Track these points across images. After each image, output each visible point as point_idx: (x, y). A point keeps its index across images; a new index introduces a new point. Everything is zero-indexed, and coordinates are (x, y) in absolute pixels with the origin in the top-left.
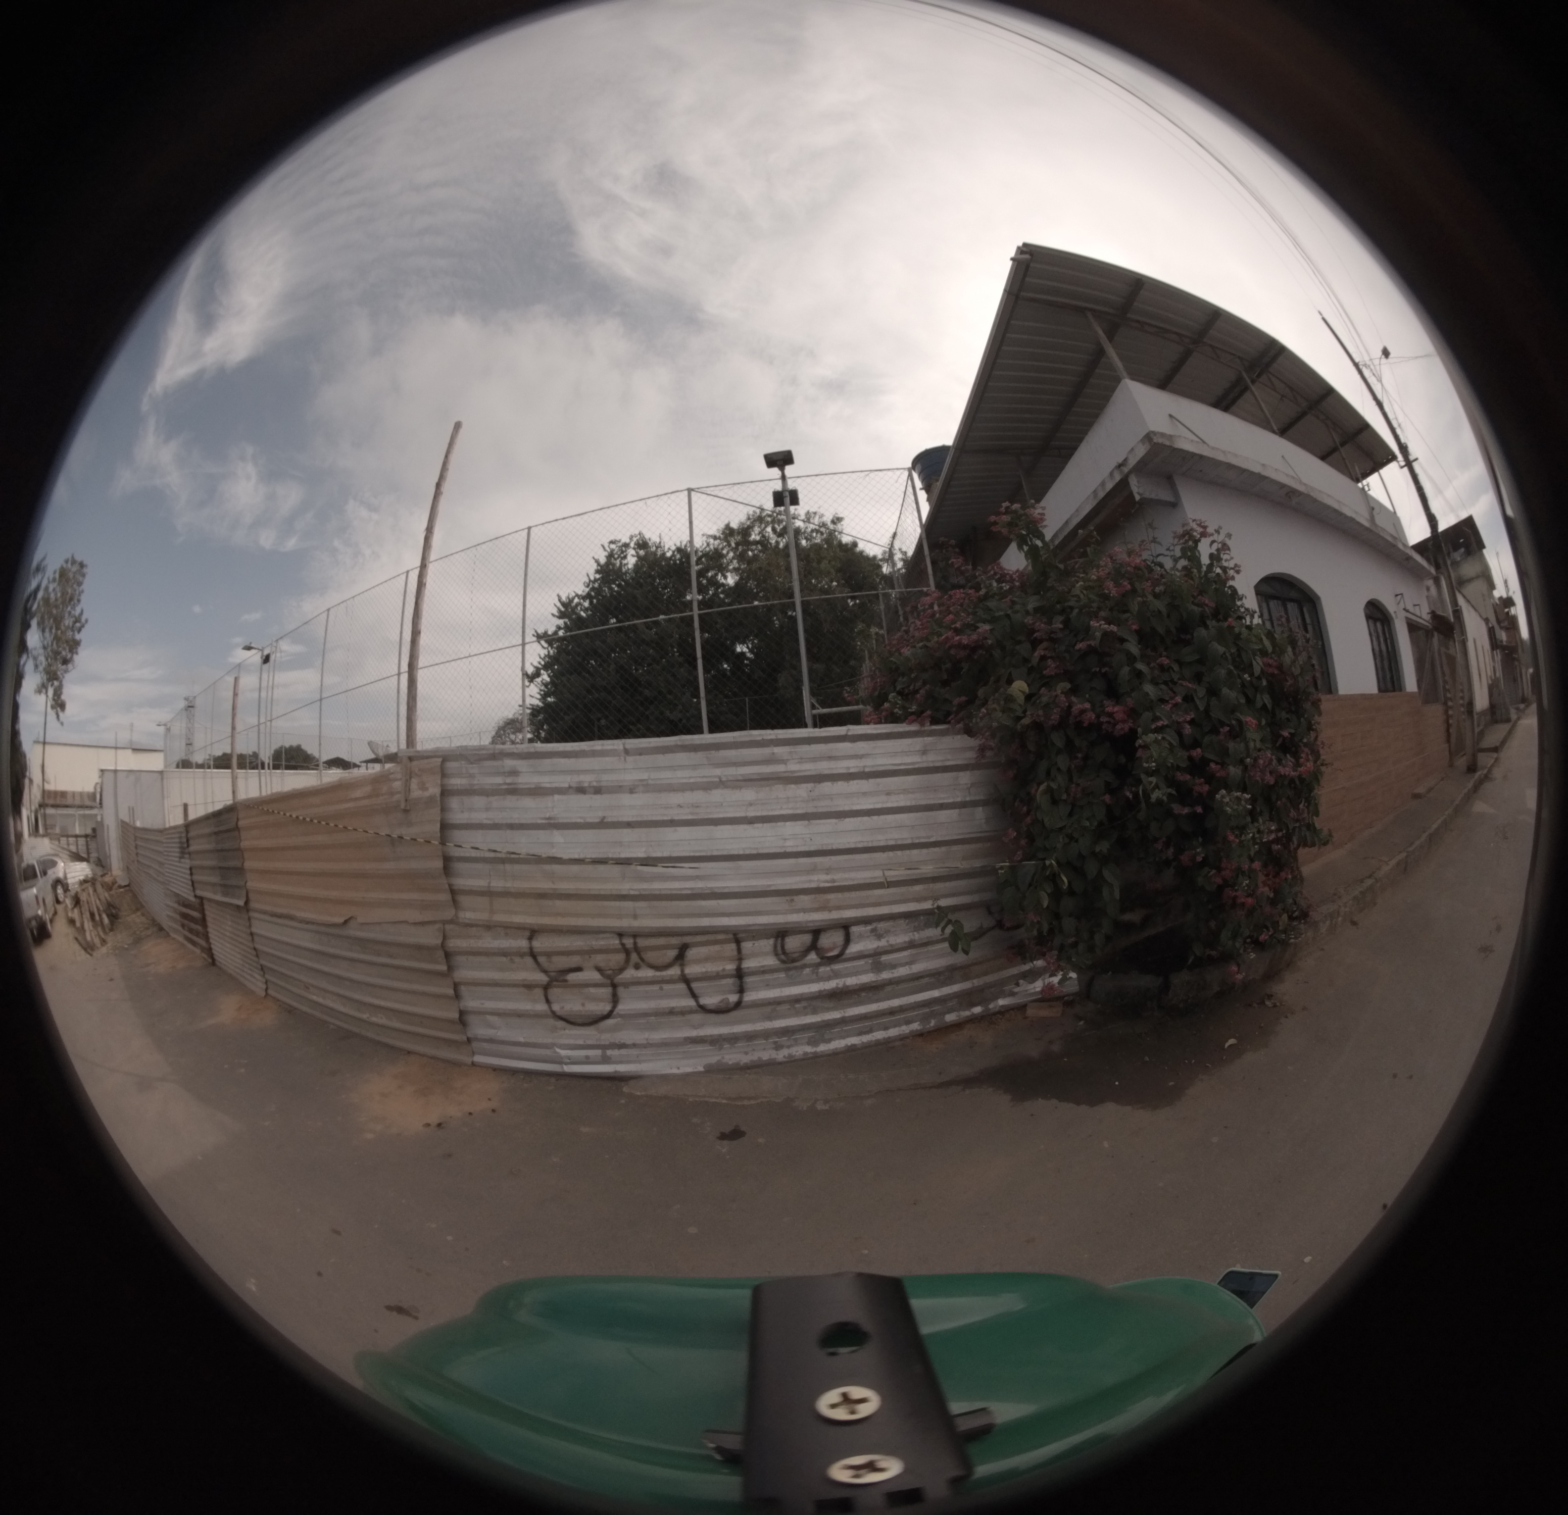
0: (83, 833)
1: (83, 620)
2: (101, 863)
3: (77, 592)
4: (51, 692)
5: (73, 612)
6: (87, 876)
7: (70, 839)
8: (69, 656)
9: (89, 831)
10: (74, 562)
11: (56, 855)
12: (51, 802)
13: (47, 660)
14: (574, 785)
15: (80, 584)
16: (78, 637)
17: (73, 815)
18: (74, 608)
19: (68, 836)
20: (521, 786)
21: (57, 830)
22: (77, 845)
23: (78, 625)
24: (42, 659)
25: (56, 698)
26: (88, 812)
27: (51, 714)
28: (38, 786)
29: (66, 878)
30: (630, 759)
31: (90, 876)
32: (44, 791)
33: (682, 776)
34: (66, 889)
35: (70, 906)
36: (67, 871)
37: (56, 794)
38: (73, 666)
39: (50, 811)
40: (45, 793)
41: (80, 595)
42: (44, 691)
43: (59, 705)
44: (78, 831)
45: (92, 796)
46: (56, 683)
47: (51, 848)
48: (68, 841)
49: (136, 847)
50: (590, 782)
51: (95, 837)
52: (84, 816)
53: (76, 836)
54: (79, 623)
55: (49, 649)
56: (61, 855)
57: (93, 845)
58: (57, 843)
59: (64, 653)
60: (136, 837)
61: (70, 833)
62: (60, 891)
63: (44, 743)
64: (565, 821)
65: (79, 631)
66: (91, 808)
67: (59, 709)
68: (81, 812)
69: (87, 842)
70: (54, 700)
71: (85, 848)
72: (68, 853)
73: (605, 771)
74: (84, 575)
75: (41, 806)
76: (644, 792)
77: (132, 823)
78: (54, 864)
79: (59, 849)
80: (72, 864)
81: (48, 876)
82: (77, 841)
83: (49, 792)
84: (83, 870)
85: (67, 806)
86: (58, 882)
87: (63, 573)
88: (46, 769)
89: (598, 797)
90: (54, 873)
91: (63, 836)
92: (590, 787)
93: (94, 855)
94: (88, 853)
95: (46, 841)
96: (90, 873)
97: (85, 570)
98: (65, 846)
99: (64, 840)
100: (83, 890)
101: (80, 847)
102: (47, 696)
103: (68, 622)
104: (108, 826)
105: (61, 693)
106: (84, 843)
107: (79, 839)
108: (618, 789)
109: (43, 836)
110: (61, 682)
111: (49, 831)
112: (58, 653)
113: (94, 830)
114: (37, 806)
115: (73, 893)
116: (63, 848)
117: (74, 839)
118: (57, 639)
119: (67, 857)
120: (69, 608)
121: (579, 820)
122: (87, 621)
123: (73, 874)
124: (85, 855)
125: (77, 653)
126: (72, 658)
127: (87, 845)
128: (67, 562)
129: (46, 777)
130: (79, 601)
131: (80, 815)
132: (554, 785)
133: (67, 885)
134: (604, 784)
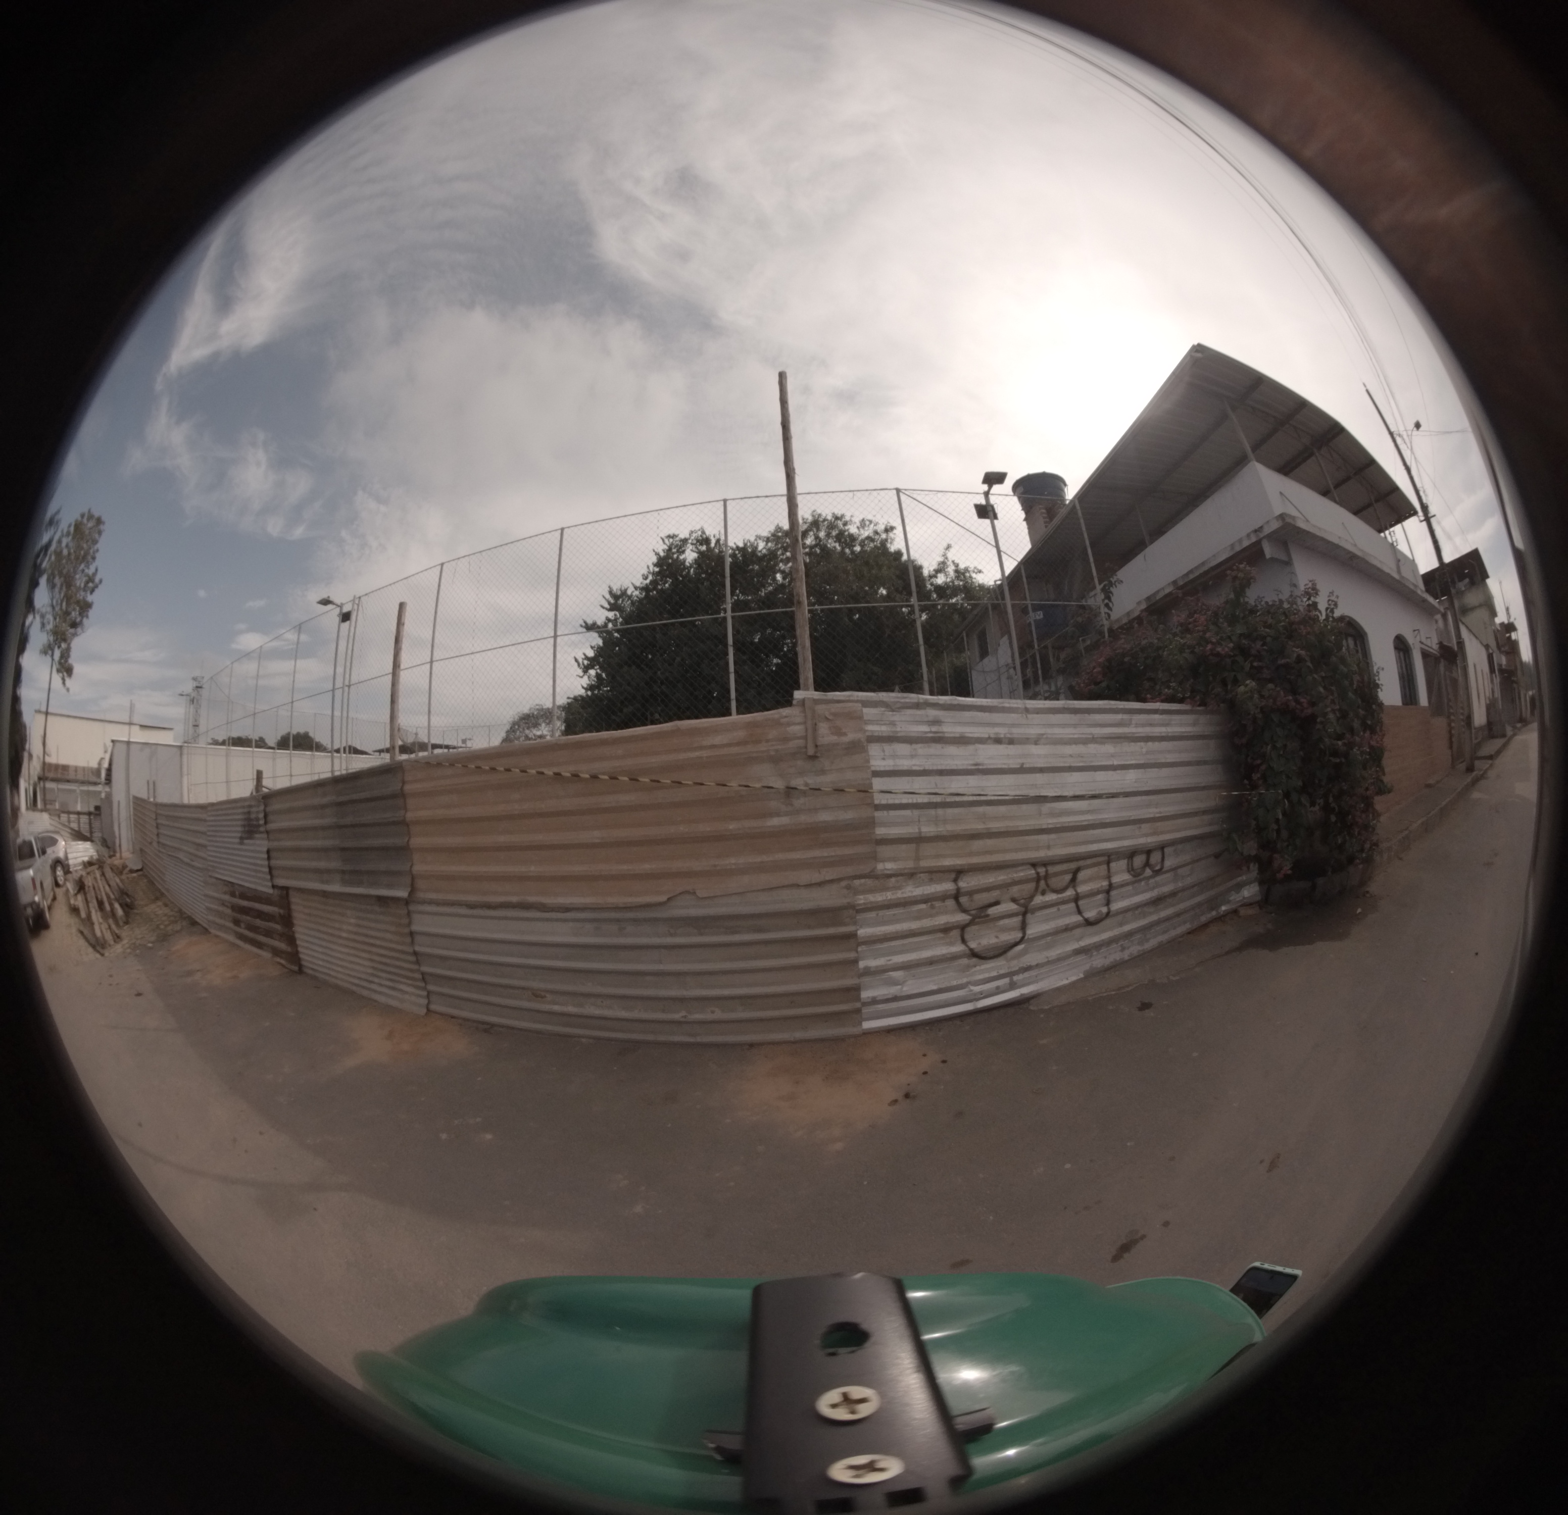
0: (86, 810)
1: (97, 580)
2: (108, 844)
3: (91, 551)
4: (57, 654)
5: (86, 571)
6: (92, 857)
7: (72, 816)
8: (78, 620)
9: (92, 809)
10: (91, 517)
11: (57, 832)
12: (51, 775)
13: (55, 619)
14: (992, 736)
15: (95, 542)
16: (90, 598)
17: (74, 791)
18: (88, 567)
19: (69, 813)
20: (946, 735)
21: (57, 806)
22: (79, 823)
23: (91, 585)
24: (50, 617)
25: (63, 661)
26: (92, 788)
27: (57, 678)
28: (38, 757)
29: (67, 858)
30: (1030, 716)
31: (95, 857)
32: (44, 763)
33: (1069, 732)
34: (67, 871)
35: (72, 891)
36: (68, 851)
37: (57, 767)
38: (82, 630)
39: (50, 785)
40: (44, 765)
41: (94, 553)
42: (50, 652)
43: (66, 670)
44: (79, 808)
45: (97, 772)
46: (64, 645)
47: (51, 824)
48: (69, 818)
49: (157, 827)
50: (1005, 734)
51: (99, 815)
52: (88, 792)
53: (79, 813)
54: (92, 584)
55: (57, 609)
56: (63, 833)
57: (96, 824)
58: (57, 819)
59: (73, 614)
60: (157, 814)
61: (71, 809)
62: (60, 872)
63: (47, 713)
64: (992, 767)
65: (92, 591)
66: (95, 784)
67: (65, 674)
68: (85, 788)
69: (90, 820)
70: (60, 663)
71: (87, 827)
72: (70, 831)
73: (1013, 725)
74: (100, 533)
75: (40, 779)
76: (1045, 744)
77: (152, 800)
78: (54, 842)
79: (60, 826)
80: (74, 843)
81: (46, 855)
82: (79, 820)
83: (50, 765)
84: (86, 850)
85: (68, 781)
86: (58, 862)
87: (78, 526)
88: (47, 741)
89: (1011, 746)
90: (54, 852)
91: (64, 812)
92: (1005, 738)
93: (97, 835)
94: (91, 832)
95: (45, 816)
96: (95, 854)
97: (102, 527)
98: (67, 824)
99: (64, 817)
100: (88, 873)
101: (82, 825)
102: (53, 660)
103: (80, 581)
104: (119, 802)
105: (69, 656)
106: (87, 821)
107: (81, 816)
108: (1025, 741)
109: (42, 811)
110: (69, 645)
111: (48, 807)
112: (67, 613)
113: (97, 808)
114: (36, 779)
115: (76, 876)
116: (64, 825)
117: (76, 816)
118: (68, 598)
119: (68, 835)
120: (82, 566)
121: (1004, 766)
122: (101, 581)
123: (75, 855)
124: (88, 835)
125: (87, 617)
126: (81, 621)
127: (90, 824)
128: (83, 516)
129: (47, 750)
130: (94, 558)
131: (82, 791)
132: (976, 735)
133: (68, 866)
134: (1015, 736)
